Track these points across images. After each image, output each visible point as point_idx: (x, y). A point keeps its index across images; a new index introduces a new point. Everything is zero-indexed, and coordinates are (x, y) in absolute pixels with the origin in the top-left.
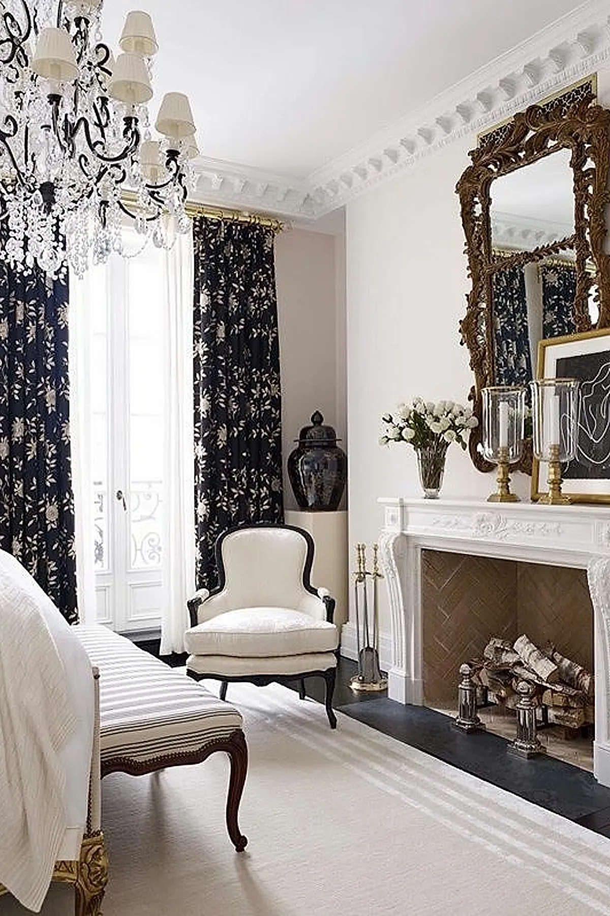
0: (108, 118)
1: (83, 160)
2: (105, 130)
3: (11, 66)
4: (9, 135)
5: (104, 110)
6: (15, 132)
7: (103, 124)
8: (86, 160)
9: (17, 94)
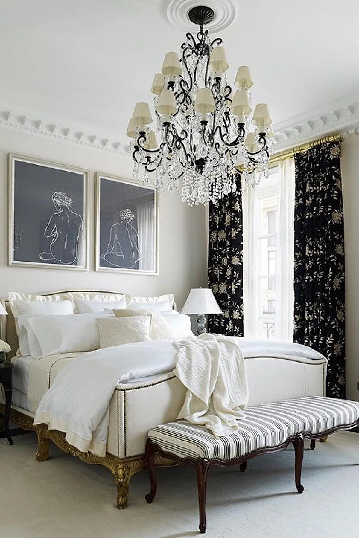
0: (230, 122)
1: (217, 145)
2: (228, 128)
3: (184, 105)
4: (183, 139)
5: (228, 118)
6: (186, 137)
7: (227, 125)
8: (219, 145)
9: (187, 117)
